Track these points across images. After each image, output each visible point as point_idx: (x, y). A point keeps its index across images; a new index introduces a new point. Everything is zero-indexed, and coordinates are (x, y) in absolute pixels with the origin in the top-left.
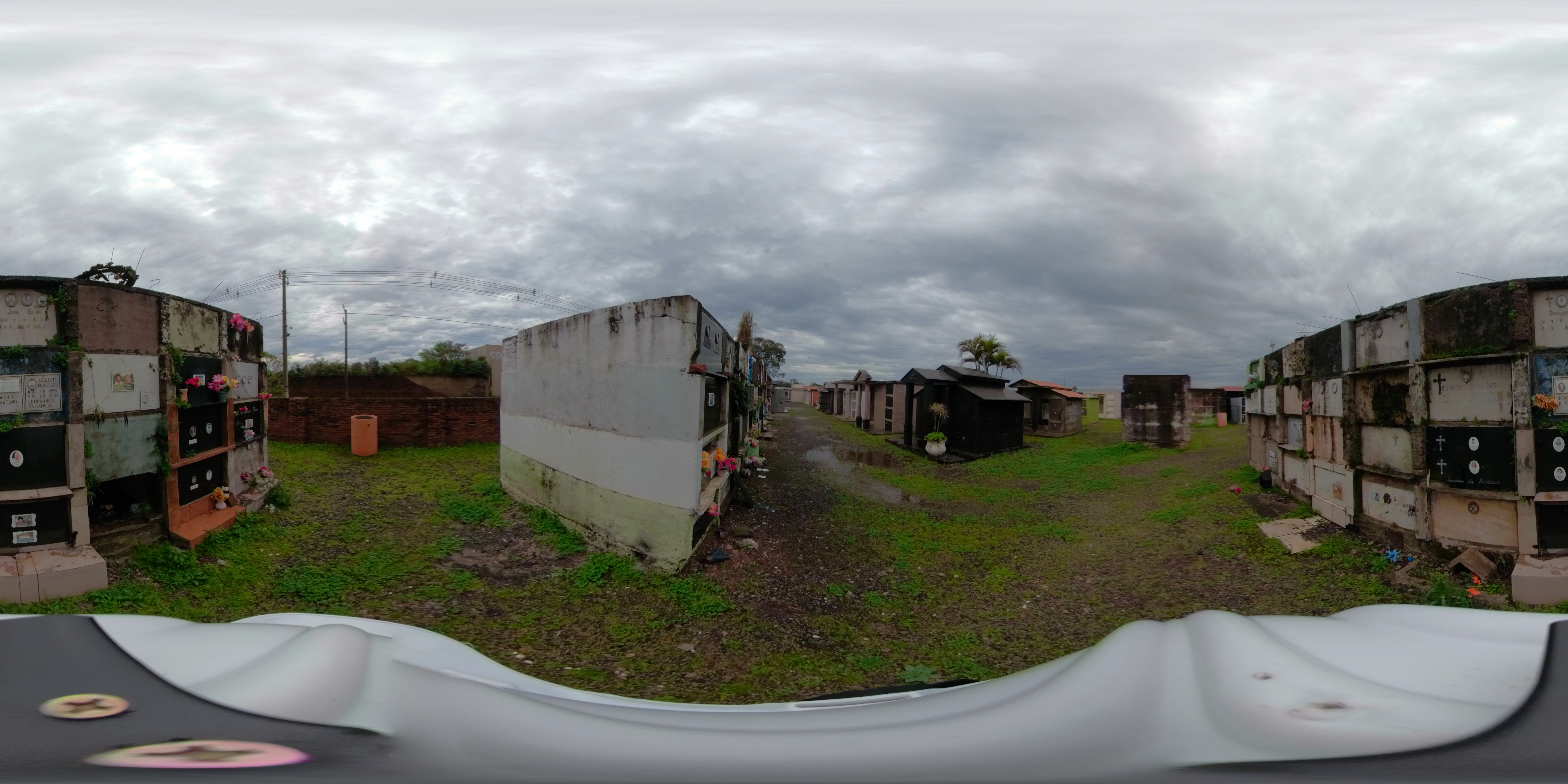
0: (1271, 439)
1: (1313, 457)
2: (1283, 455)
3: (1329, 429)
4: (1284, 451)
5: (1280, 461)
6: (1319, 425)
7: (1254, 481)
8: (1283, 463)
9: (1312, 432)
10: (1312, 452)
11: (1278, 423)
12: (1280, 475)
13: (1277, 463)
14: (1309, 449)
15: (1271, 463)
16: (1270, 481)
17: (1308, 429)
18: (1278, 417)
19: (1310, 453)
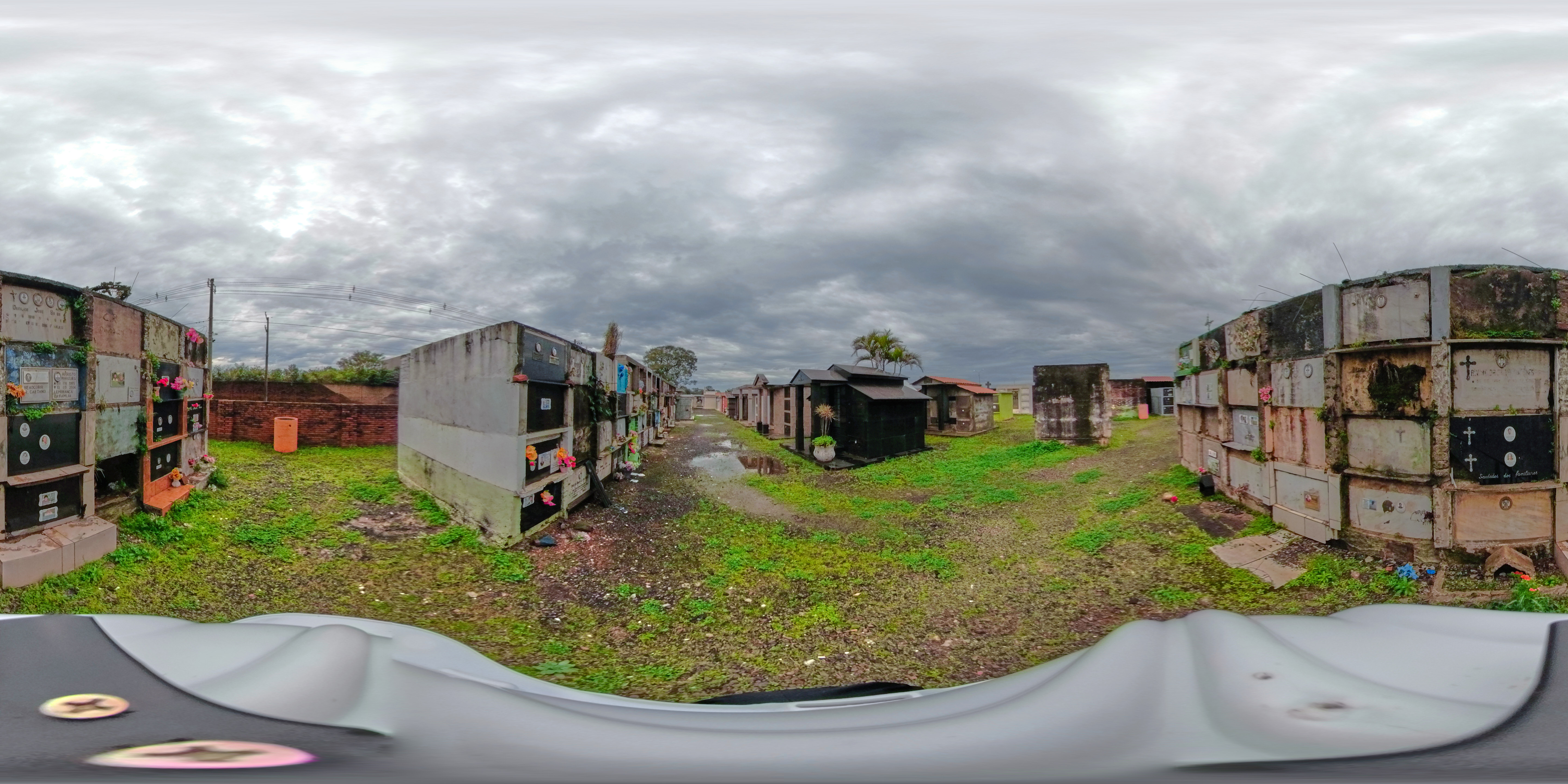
0: (1208, 435)
1: (1273, 459)
2: (1227, 455)
3: (1298, 424)
4: (1229, 450)
5: (1224, 463)
6: (1282, 418)
7: (1190, 486)
8: (1228, 465)
9: (1273, 428)
10: (1272, 453)
11: (1221, 416)
12: (1225, 480)
13: (1219, 464)
14: (1269, 449)
15: (1211, 464)
16: (1212, 488)
17: (1268, 424)
18: (1221, 408)
19: (1269, 453)
